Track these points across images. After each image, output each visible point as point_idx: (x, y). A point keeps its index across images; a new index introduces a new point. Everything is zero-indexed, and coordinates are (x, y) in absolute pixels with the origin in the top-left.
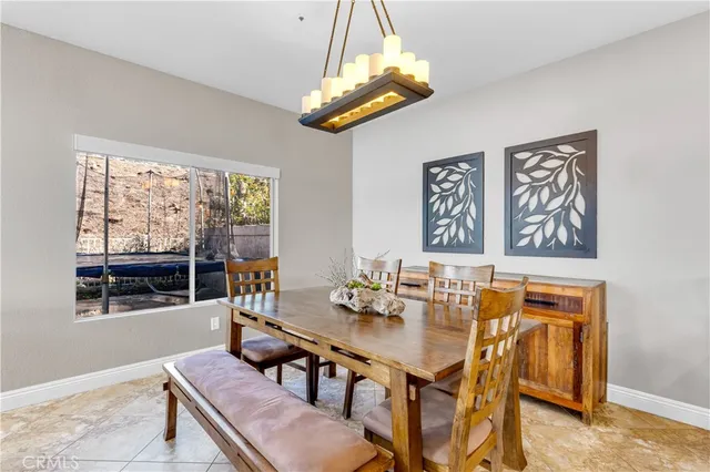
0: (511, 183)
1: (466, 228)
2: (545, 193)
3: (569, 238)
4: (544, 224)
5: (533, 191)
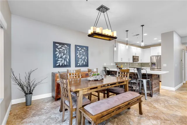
3: (85, 64)
4: (81, 61)
5: (80, 55)
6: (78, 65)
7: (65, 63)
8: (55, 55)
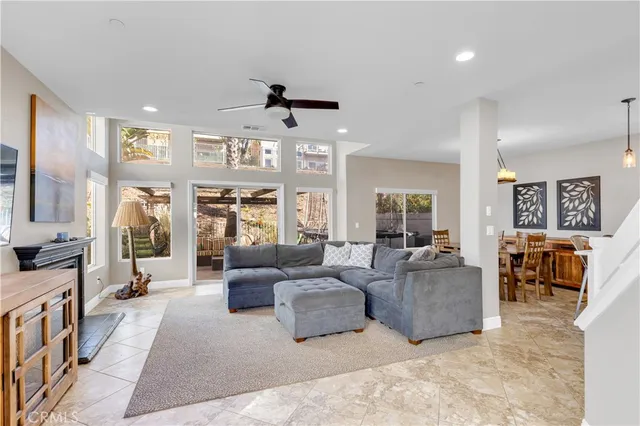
0: (560, 197)
1: (537, 217)
2: (577, 202)
3: (588, 222)
4: (576, 216)
5: (571, 201)
6: (567, 224)
7: (535, 220)
8: (516, 207)
